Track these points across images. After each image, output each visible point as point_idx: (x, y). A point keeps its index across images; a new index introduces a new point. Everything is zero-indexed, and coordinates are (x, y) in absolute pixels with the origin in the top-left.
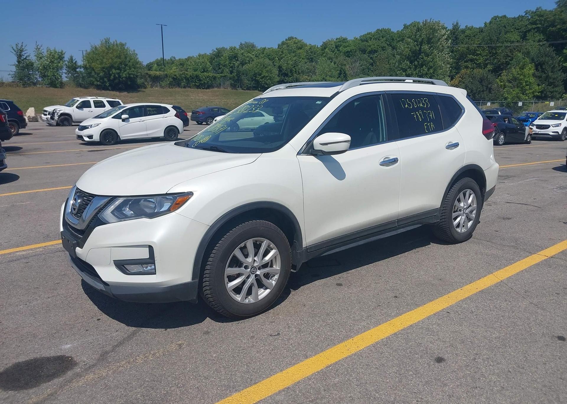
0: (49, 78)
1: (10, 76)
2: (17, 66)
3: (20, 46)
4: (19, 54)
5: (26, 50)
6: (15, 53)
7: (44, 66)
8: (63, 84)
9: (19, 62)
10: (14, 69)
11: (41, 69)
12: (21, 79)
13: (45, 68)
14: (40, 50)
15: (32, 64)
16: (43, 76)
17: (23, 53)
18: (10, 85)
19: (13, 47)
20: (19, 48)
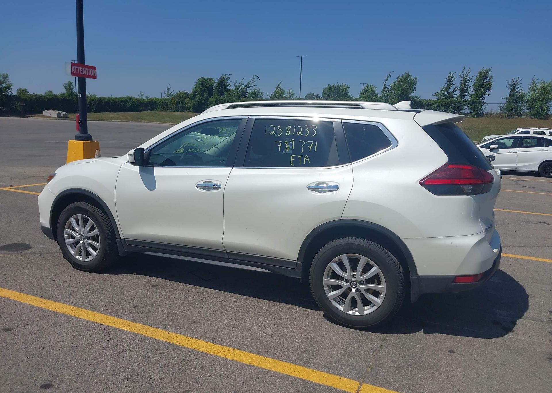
0: (535, 110)
1: (499, 108)
2: (508, 99)
3: (515, 80)
4: (513, 87)
5: (520, 84)
6: (509, 87)
7: (533, 99)
8: (548, 116)
9: (510, 95)
10: (505, 101)
11: (530, 101)
12: (508, 111)
13: (534, 100)
14: (535, 83)
15: (522, 97)
16: (531, 108)
17: (517, 86)
18: (497, 116)
19: (508, 83)
20: (514, 83)
